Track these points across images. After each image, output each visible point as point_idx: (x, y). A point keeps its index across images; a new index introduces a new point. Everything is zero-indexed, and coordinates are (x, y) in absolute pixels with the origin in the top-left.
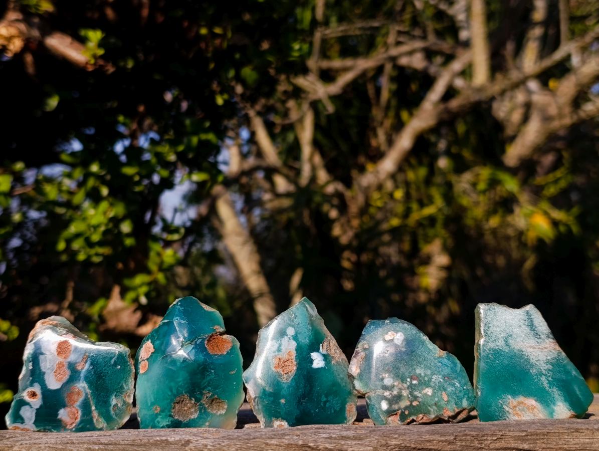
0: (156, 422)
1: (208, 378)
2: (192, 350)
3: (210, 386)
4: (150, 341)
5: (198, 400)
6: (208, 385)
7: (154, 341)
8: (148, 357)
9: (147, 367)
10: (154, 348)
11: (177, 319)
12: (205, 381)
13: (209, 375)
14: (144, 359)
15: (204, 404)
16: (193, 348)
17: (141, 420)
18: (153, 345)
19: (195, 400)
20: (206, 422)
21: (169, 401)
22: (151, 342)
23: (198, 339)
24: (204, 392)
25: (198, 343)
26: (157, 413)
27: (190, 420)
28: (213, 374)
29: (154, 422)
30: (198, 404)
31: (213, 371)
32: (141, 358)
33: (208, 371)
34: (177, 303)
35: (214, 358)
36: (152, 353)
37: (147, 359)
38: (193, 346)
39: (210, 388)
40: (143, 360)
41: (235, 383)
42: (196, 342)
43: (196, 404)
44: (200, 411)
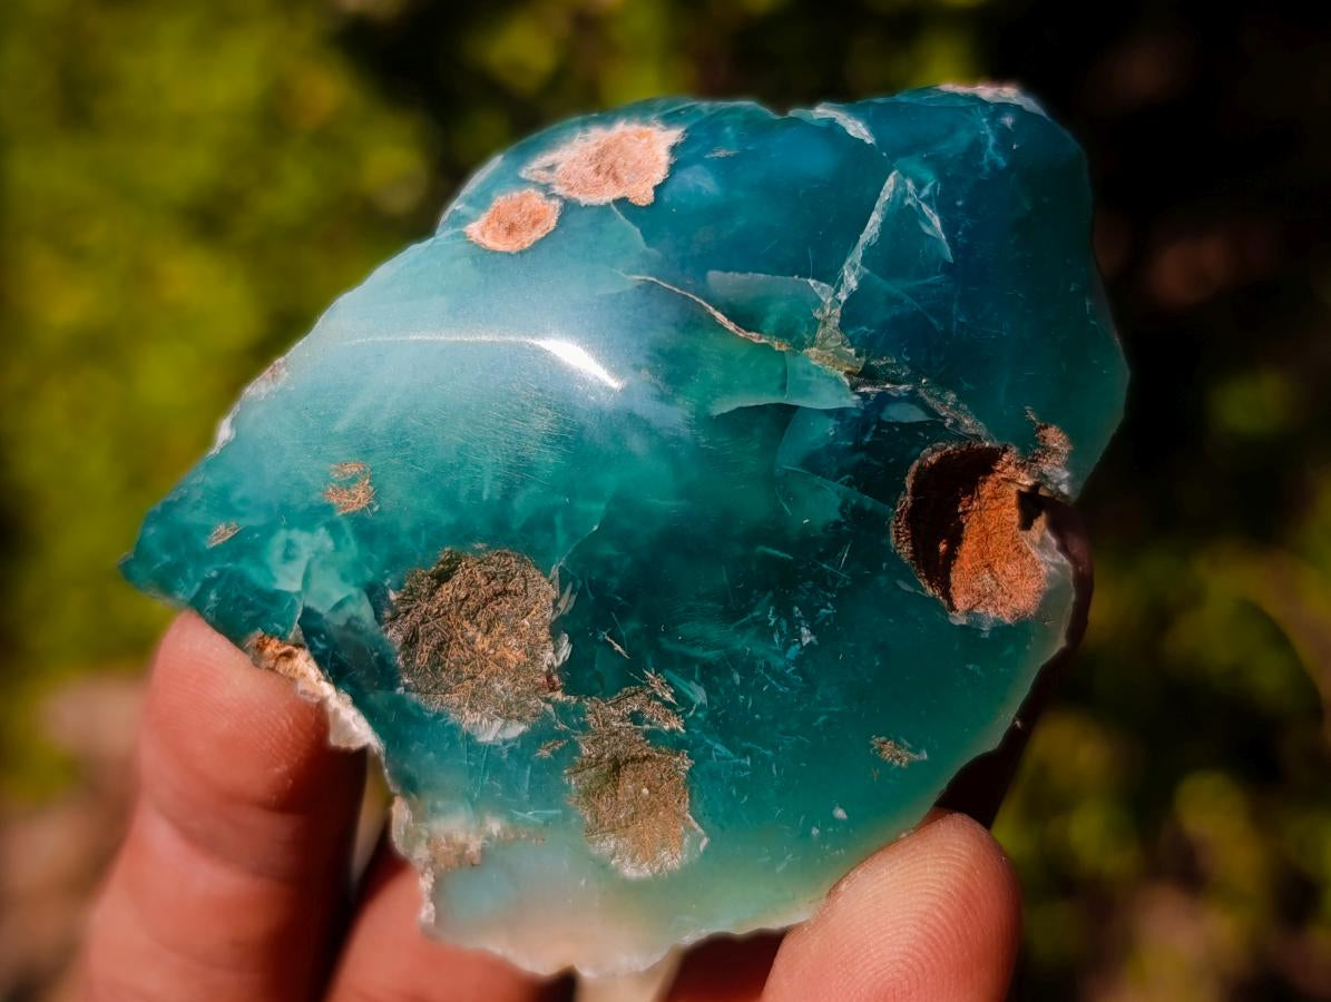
0: (281, 537)
1: (745, 643)
2: (829, 413)
3: (710, 691)
4: (674, 135)
5: (575, 676)
6: (709, 674)
7: (698, 159)
8: (584, 200)
9: (528, 238)
10: (657, 189)
11: (920, 185)
12: (714, 632)
13: (765, 632)
14: (558, 190)
15: (584, 727)
16: (840, 413)
17: (228, 445)
18: (673, 168)
19: (567, 665)
20: (502, 809)
21: (447, 519)
22: (674, 149)
23: (912, 398)
24: (655, 681)
25: (895, 413)
26: (328, 508)
27: (439, 716)
28: (793, 651)
29: (269, 531)
30: (559, 696)
31: (807, 637)
32: (551, 168)
33: (784, 610)
34: (1003, 107)
35: (883, 580)
36: (622, 203)
37: (569, 207)
38: (851, 401)
39: (699, 696)
40: (546, 189)
41: (840, 813)
42: (884, 399)
43: (553, 689)
44: (532, 740)
